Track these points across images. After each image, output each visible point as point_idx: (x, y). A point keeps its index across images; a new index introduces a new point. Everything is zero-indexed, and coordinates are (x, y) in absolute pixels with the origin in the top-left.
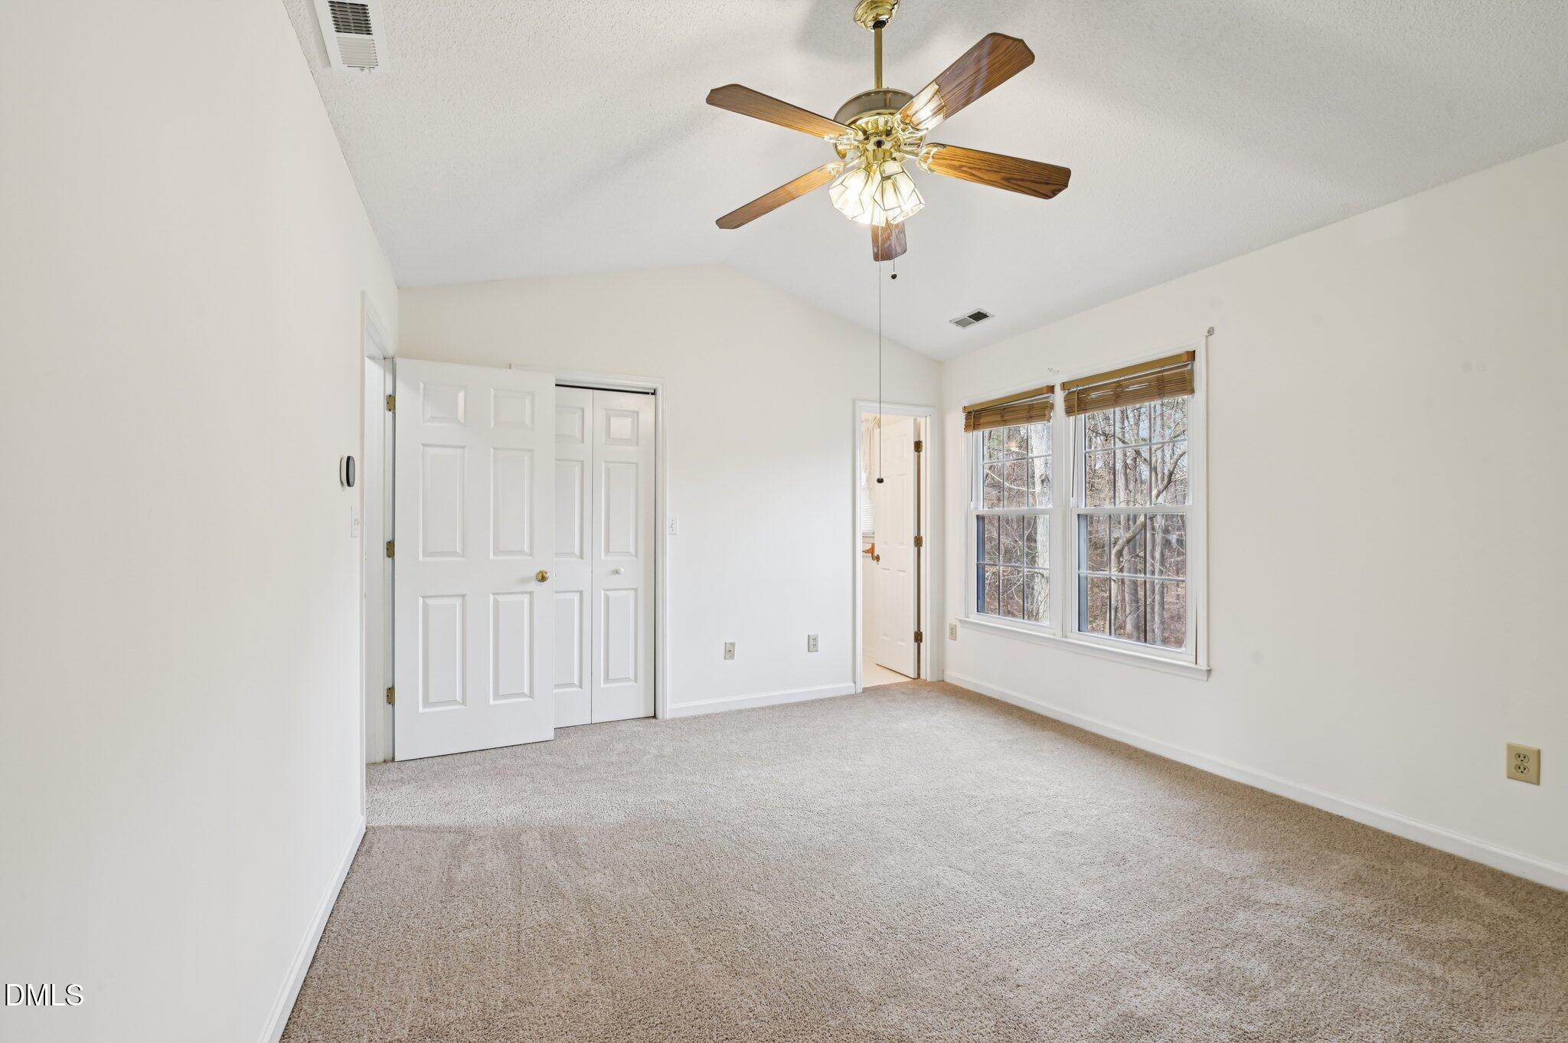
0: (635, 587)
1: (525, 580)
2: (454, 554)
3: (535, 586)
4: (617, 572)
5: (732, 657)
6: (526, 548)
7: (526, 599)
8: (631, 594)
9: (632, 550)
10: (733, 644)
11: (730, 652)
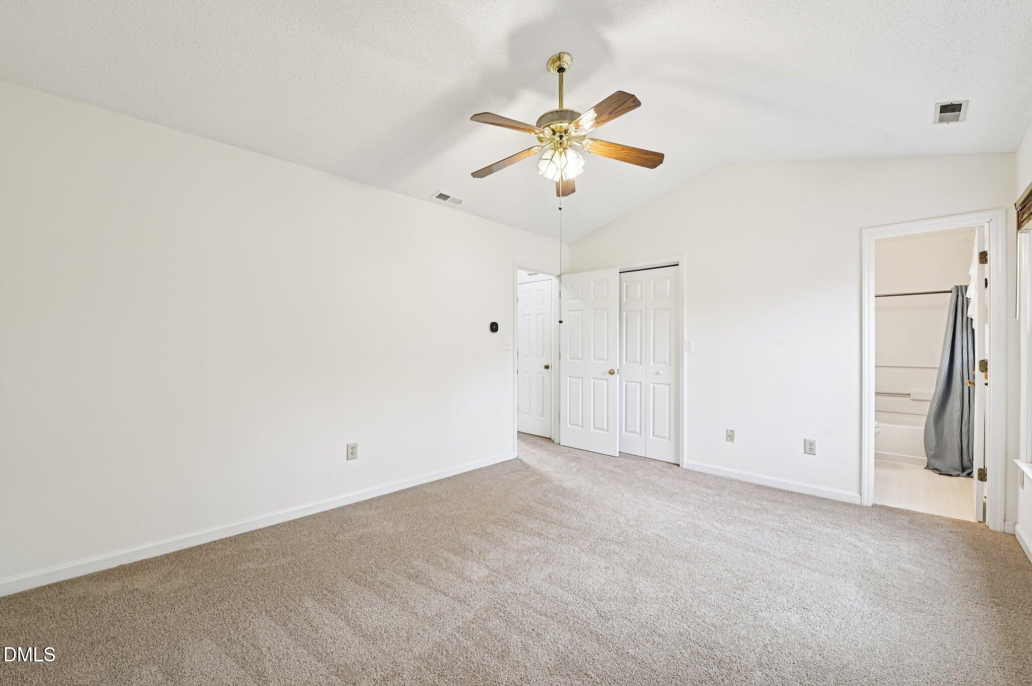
0: (669, 383)
1: (604, 373)
2: (578, 358)
3: (608, 376)
4: (658, 373)
5: (732, 440)
6: (605, 357)
7: (605, 383)
8: (667, 388)
9: (667, 361)
10: (733, 432)
11: (730, 436)
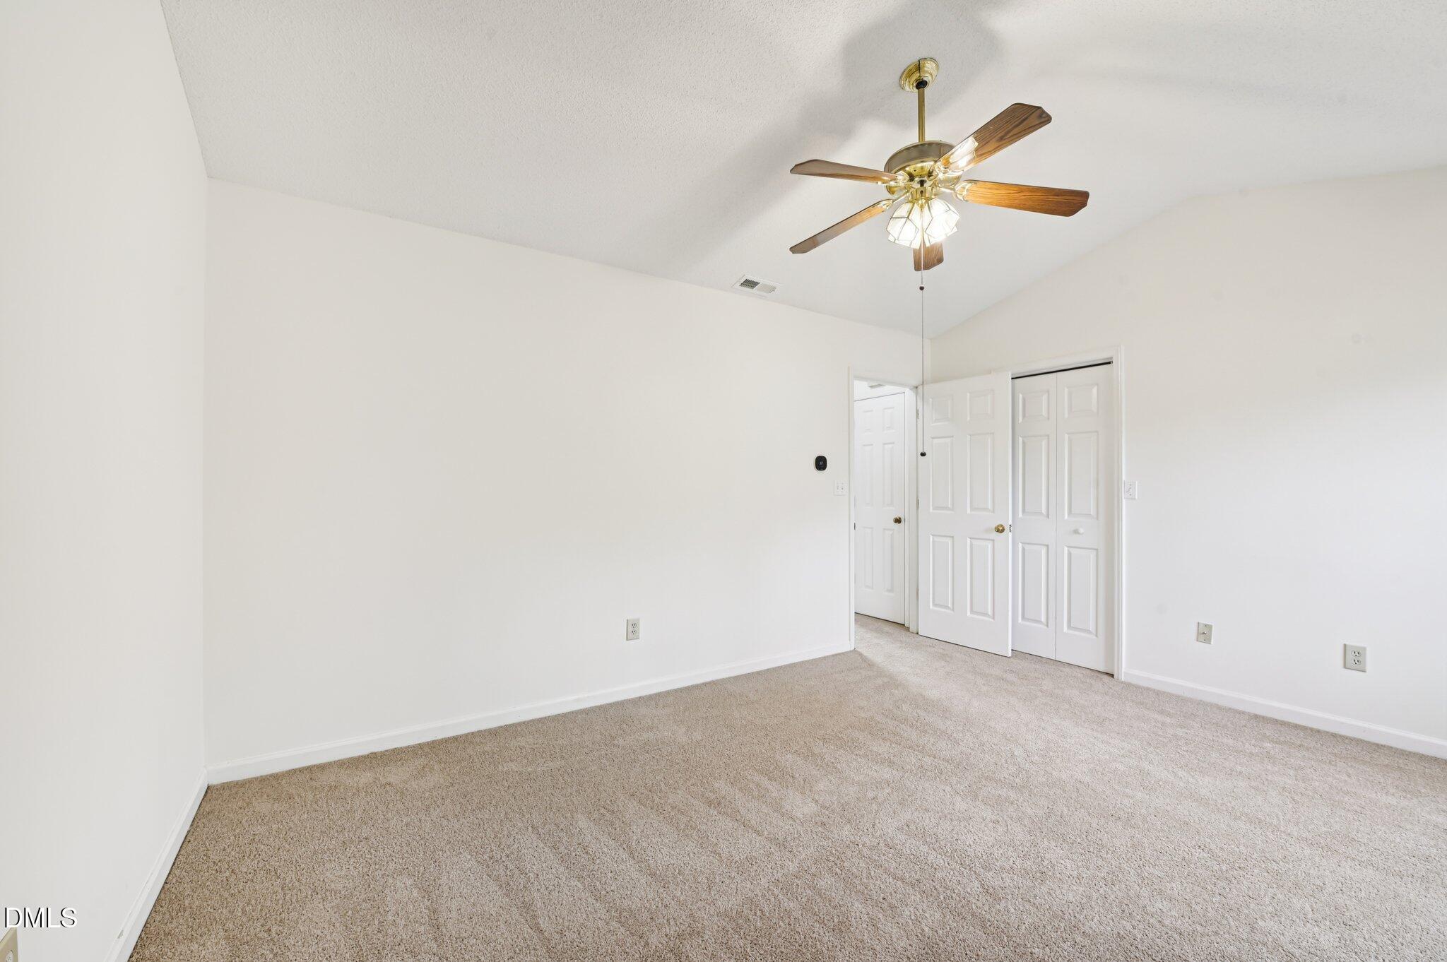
0: (1096, 547)
1: (988, 531)
2: (946, 508)
3: (995, 535)
4: (1076, 532)
5: (1208, 641)
6: (990, 507)
7: (990, 545)
8: (1092, 555)
9: (1093, 512)
10: (1209, 627)
11: (1204, 634)
